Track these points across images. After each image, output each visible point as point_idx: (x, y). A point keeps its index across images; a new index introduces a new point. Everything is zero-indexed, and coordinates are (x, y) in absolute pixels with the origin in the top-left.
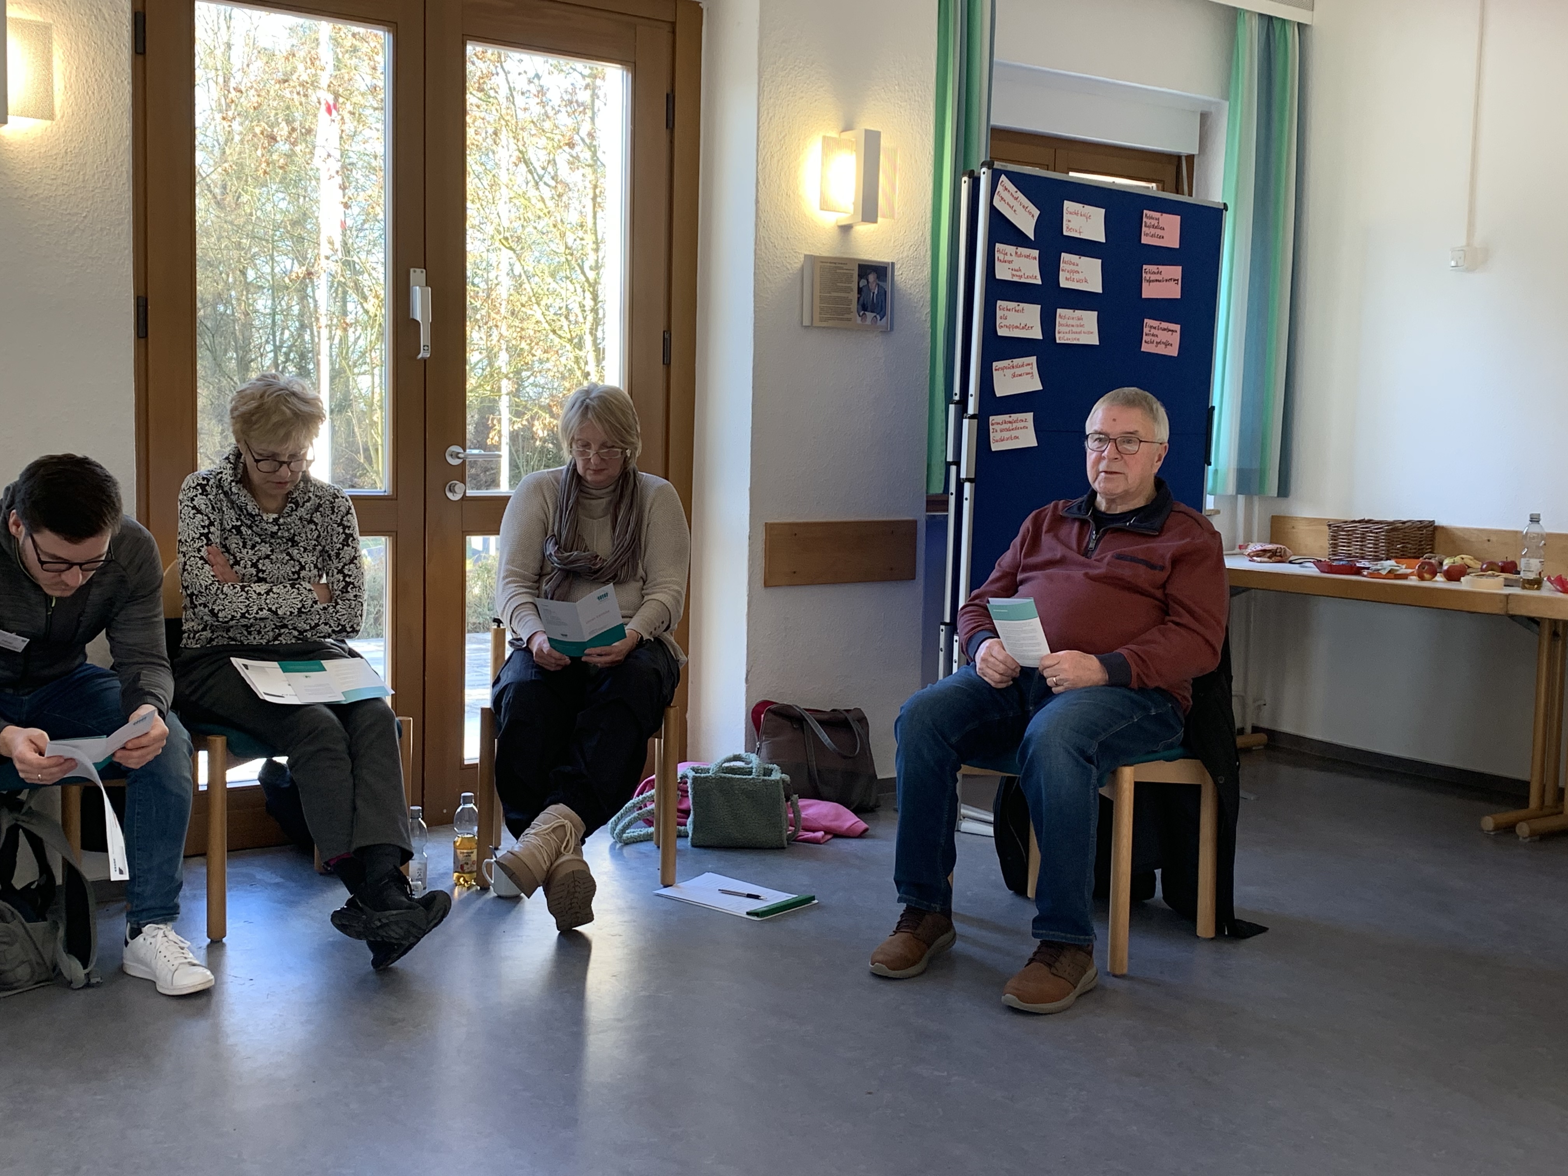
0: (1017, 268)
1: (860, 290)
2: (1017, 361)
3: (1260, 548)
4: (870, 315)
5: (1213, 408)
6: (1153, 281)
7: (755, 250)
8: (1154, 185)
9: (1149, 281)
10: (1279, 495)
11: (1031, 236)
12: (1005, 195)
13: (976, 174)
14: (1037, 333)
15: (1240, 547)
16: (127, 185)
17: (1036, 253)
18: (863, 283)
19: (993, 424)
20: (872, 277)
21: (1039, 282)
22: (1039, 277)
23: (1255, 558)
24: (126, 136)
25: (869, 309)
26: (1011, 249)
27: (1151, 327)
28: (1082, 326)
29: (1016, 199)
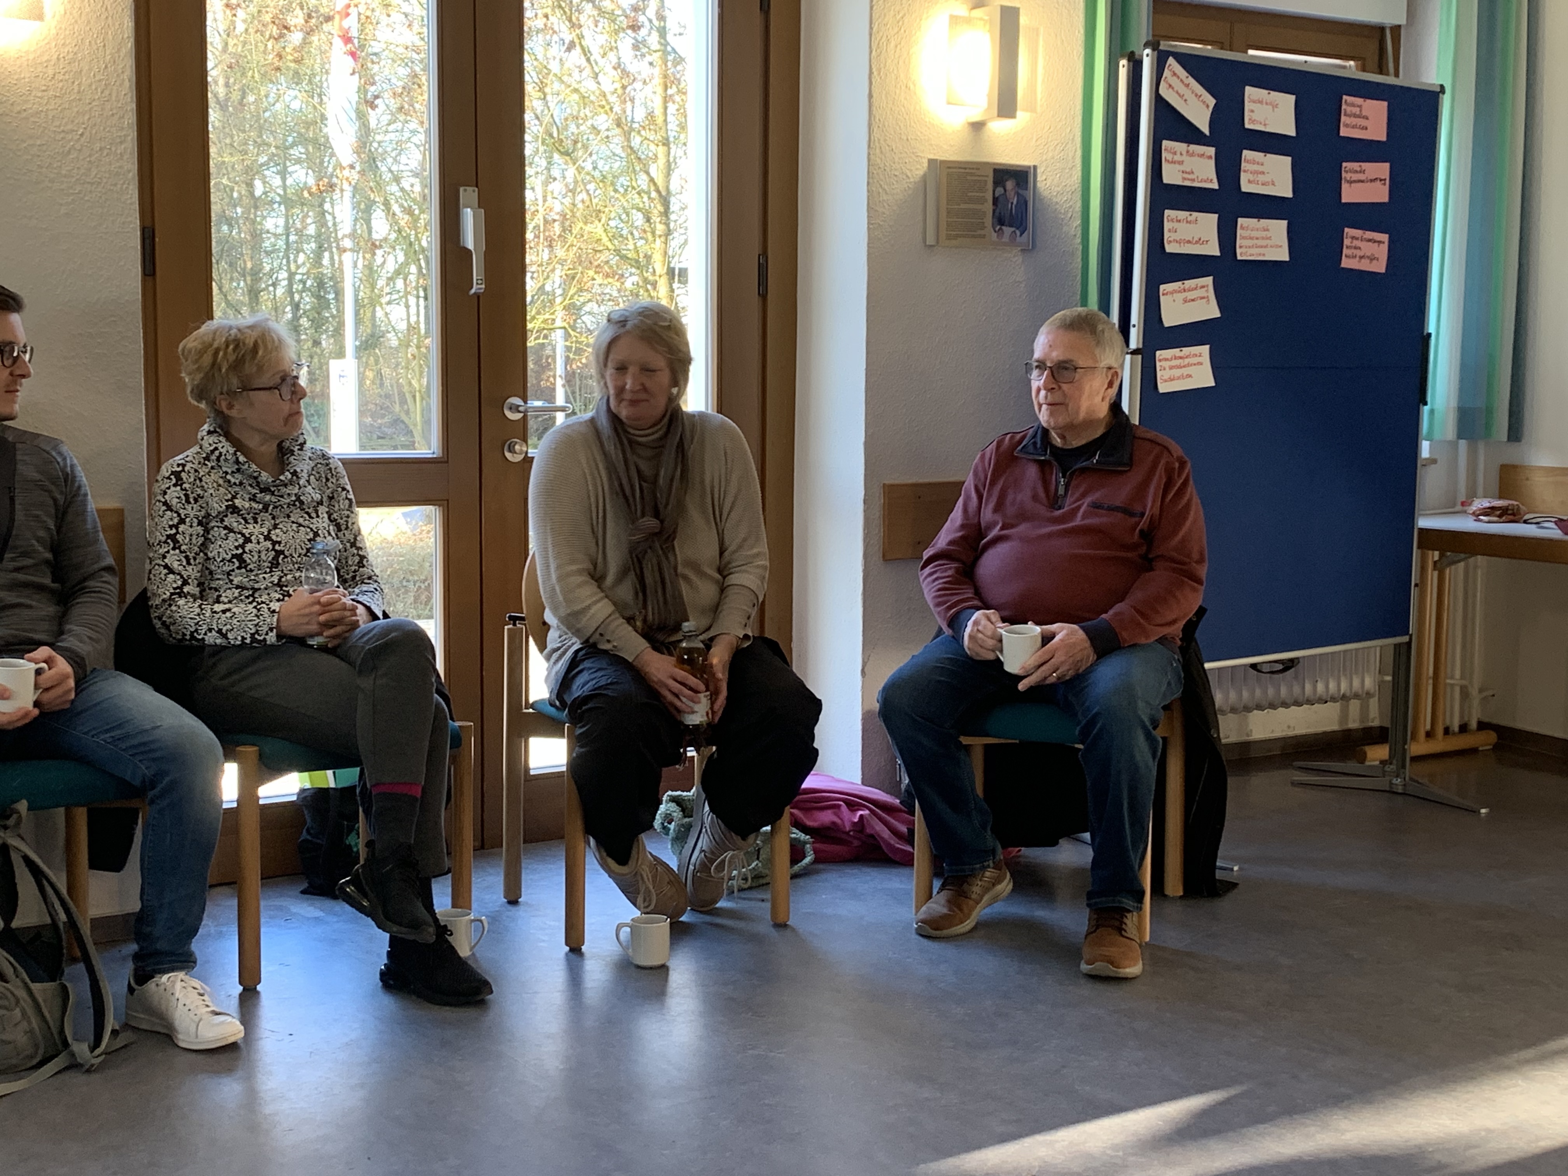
0: (1188, 170)
1: (995, 201)
2: (1189, 283)
3: (1488, 505)
4: (1008, 230)
5: (1429, 335)
6: (1355, 181)
7: (869, 154)
8: (1352, 63)
9: (1351, 182)
10: (1510, 439)
11: (1206, 131)
12: (1174, 81)
13: (1137, 57)
14: (1213, 249)
15: (1463, 504)
16: (130, 95)
17: (1211, 151)
18: (1000, 191)
19: (1160, 361)
20: (1010, 185)
21: (1215, 186)
22: (1215, 180)
23: (1482, 517)
24: (128, 37)
25: (1006, 223)
26: (1181, 147)
27: (1353, 238)
28: (1269, 238)
29: (1187, 85)
